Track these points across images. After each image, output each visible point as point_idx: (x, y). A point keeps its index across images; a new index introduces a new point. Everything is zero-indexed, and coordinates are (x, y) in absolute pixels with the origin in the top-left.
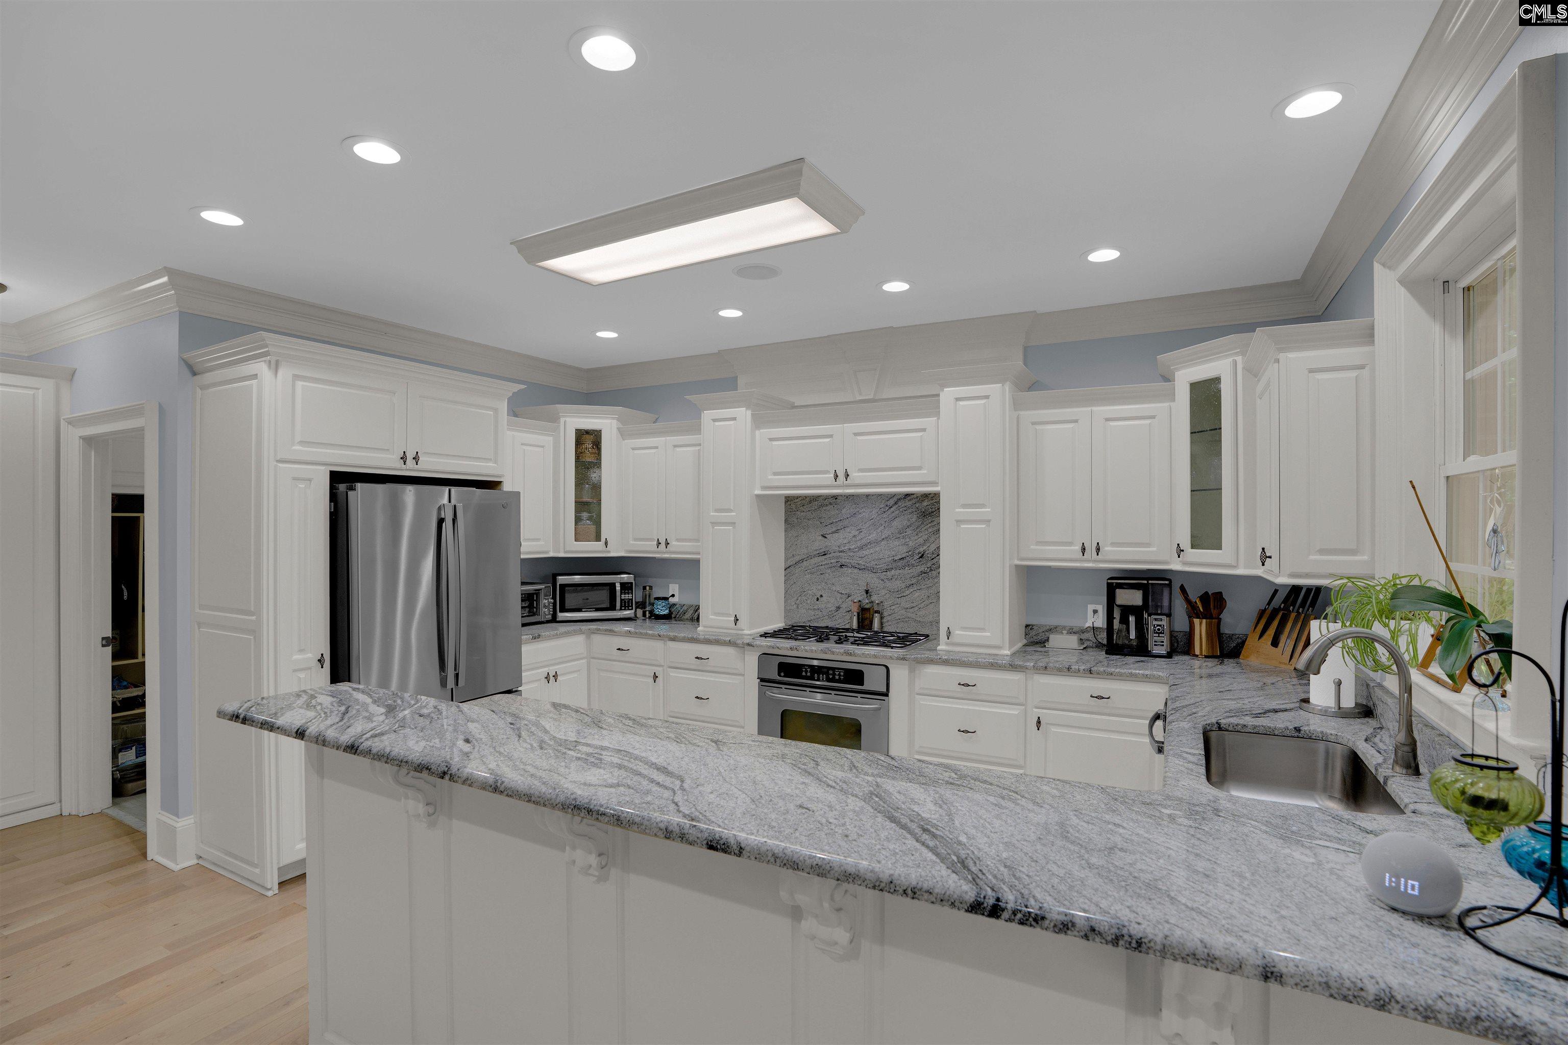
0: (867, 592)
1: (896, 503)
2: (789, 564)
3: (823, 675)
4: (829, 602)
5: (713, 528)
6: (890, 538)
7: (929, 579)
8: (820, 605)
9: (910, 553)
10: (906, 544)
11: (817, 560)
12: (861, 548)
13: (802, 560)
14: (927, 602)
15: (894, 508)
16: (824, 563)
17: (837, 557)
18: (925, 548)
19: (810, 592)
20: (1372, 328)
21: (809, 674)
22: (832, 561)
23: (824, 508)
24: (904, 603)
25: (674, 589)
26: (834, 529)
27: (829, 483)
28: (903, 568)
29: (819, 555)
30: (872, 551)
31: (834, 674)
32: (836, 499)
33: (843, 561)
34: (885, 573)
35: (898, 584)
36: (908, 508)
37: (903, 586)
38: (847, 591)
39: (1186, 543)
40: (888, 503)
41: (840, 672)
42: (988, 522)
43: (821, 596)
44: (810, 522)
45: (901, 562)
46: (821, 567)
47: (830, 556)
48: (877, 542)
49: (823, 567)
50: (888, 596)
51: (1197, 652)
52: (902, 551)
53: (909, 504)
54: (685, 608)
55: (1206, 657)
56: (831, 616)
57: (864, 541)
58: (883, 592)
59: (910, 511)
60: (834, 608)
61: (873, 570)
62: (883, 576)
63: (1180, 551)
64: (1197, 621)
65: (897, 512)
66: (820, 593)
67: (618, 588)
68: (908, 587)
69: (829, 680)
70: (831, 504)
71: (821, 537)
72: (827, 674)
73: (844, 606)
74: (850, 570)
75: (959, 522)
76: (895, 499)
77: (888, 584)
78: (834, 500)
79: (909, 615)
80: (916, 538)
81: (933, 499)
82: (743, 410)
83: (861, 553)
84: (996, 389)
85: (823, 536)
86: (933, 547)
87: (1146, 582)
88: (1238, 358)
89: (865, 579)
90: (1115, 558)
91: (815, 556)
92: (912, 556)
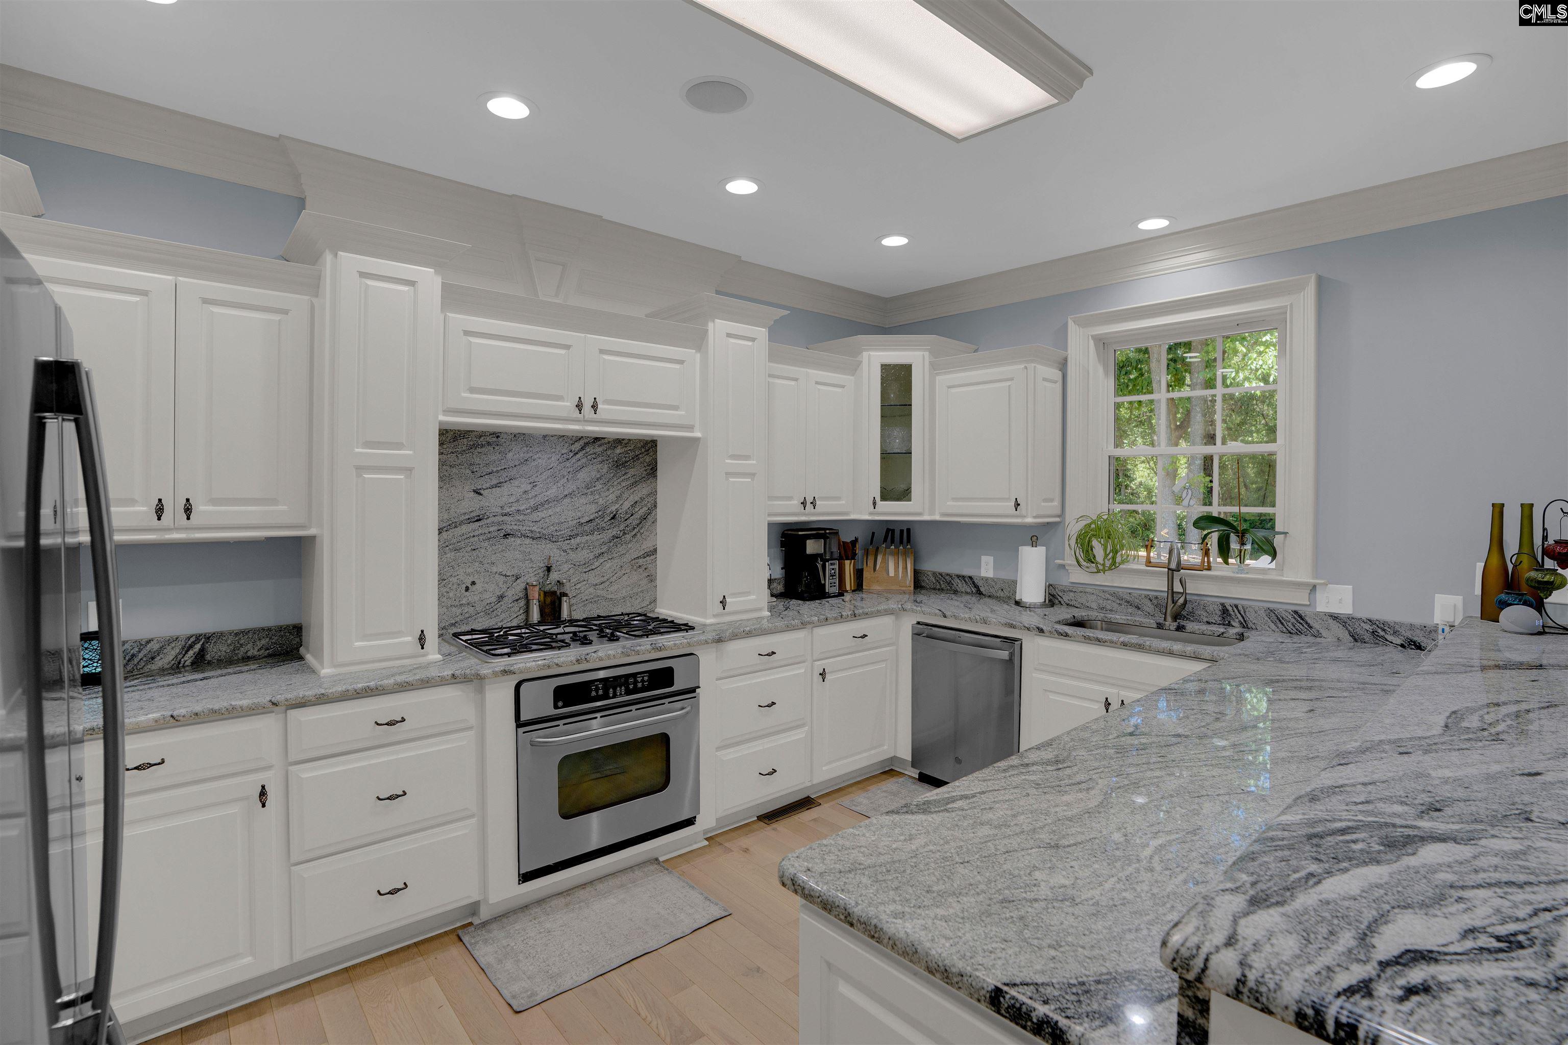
0: (548, 569)
1: (582, 449)
3: (621, 688)
4: (487, 591)
5: (358, 477)
6: (574, 495)
7: (622, 545)
8: (471, 597)
9: (600, 513)
10: (595, 502)
11: (465, 528)
12: (535, 509)
14: (620, 574)
15: (581, 454)
16: (476, 533)
17: (499, 524)
18: (617, 506)
19: (454, 580)
21: (601, 692)
22: (491, 529)
23: (479, 450)
24: (593, 578)
26: (494, 482)
27: (564, 414)
28: (592, 533)
29: (470, 521)
30: (550, 512)
31: (635, 683)
32: (498, 437)
33: (508, 528)
34: (568, 542)
35: (583, 555)
37: (591, 556)
38: (517, 571)
40: (573, 447)
41: (643, 677)
42: (752, 475)
43: (473, 583)
44: (454, 470)
45: (589, 526)
46: (472, 540)
47: (488, 521)
48: (557, 500)
49: (476, 539)
50: (572, 571)
51: (848, 588)
52: (590, 511)
53: (599, 450)
54: (154, 646)
55: (853, 591)
56: (489, 611)
57: (540, 499)
58: (566, 567)
59: (600, 459)
60: (494, 599)
61: (552, 539)
62: (566, 545)
65: (584, 460)
66: (471, 579)
68: (597, 557)
69: (629, 693)
70: (489, 444)
71: (472, 494)
72: (626, 684)
73: (510, 593)
74: (518, 541)
76: (582, 442)
77: (572, 555)
78: (495, 439)
79: (599, 592)
80: (607, 494)
82: (432, 270)
83: (536, 516)
84: (761, 333)
85: (477, 492)
86: (627, 505)
87: (823, 532)
88: (927, 354)
89: (542, 552)
90: (824, 513)
91: (462, 523)
92: (602, 517)
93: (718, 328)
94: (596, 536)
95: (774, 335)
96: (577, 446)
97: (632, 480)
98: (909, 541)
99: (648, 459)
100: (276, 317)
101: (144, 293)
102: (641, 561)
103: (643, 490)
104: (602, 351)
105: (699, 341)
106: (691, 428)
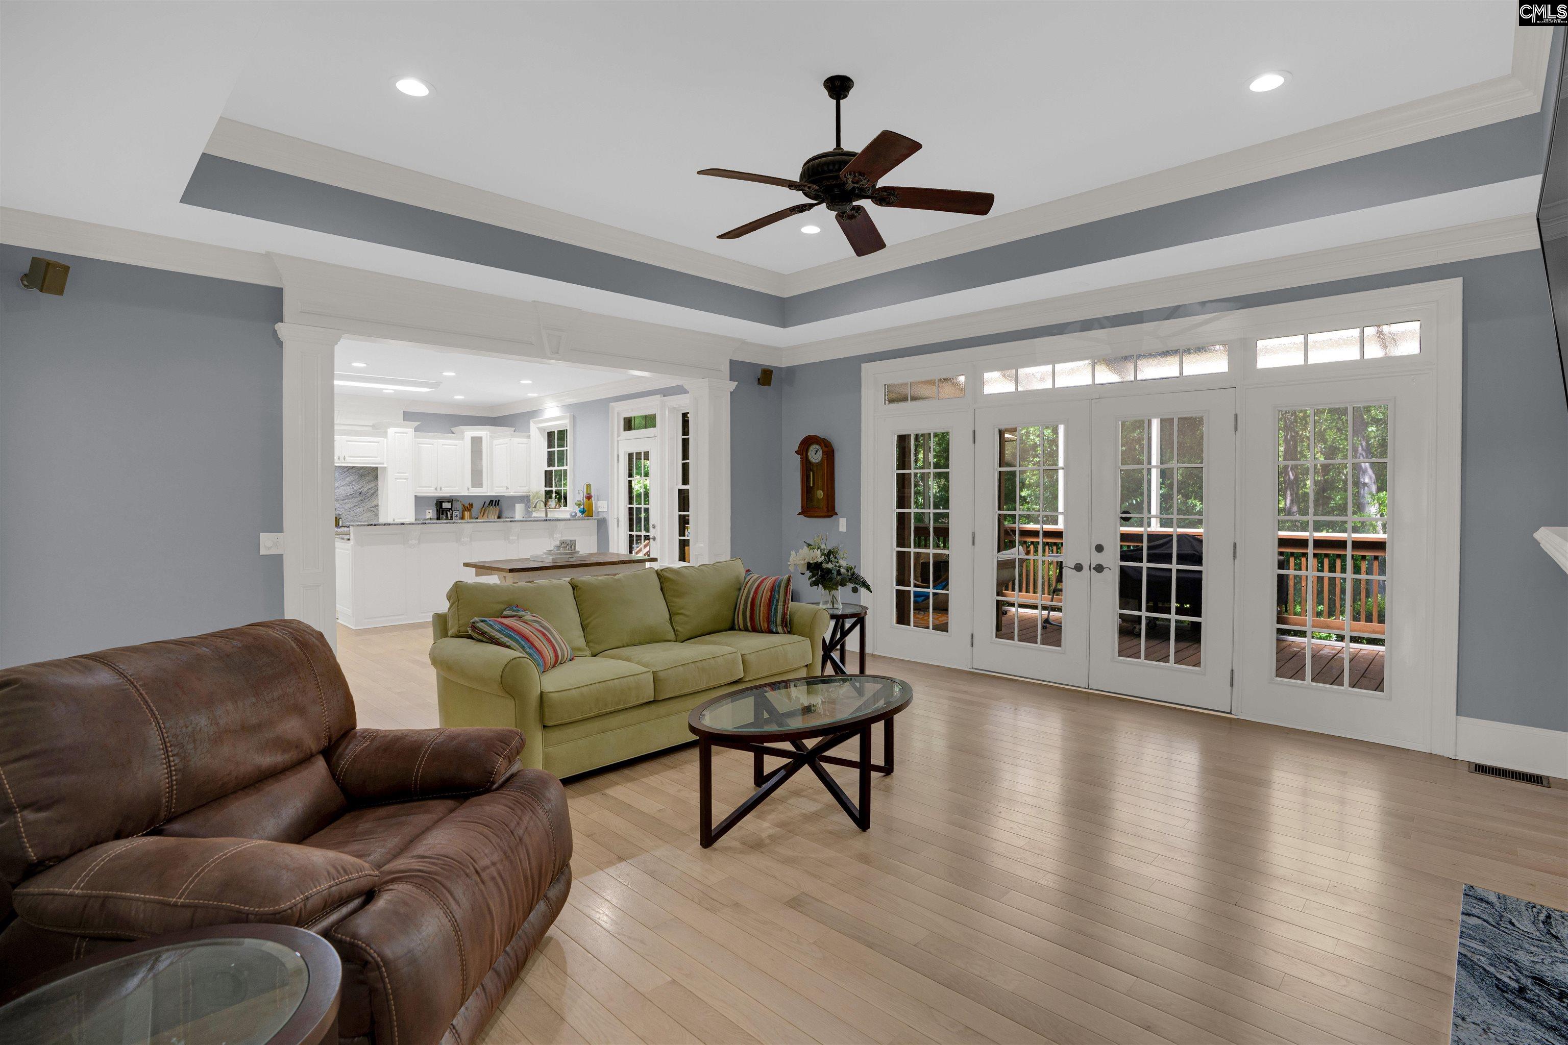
1: (348, 470)
6: (345, 486)
10: (353, 488)
14: (363, 513)
15: (347, 472)
18: (362, 490)
20: (530, 435)
24: (352, 514)
28: (351, 498)
35: (349, 506)
36: (353, 473)
37: (352, 506)
39: (470, 486)
40: (344, 470)
42: (407, 479)
45: (351, 496)
48: (339, 487)
50: (344, 511)
53: (354, 471)
58: (342, 510)
59: (355, 474)
61: (337, 500)
62: (341, 502)
63: (468, 489)
64: (466, 512)
65: (348, 474)
68: (354, 507)
75: (396, 479)
76: (347, 468)
77: (344, 506)
79: (355, 519)
81: (375, 470)
84: (411, 431)
86: (365, 489)
87: (451, 500)
88: (488, 433)
90: (446, 492)
92: (356, 493)
93: (391, 431)
94: (353, 500)
95: (417, 430)
96: (346, 470)
97: (368, 481)
98: (498, 505)
99: (374, 474)
102: (372, 509)
103: (372, 484)
104: (347, 441)
105: (385, 435)
106: (383, 464)
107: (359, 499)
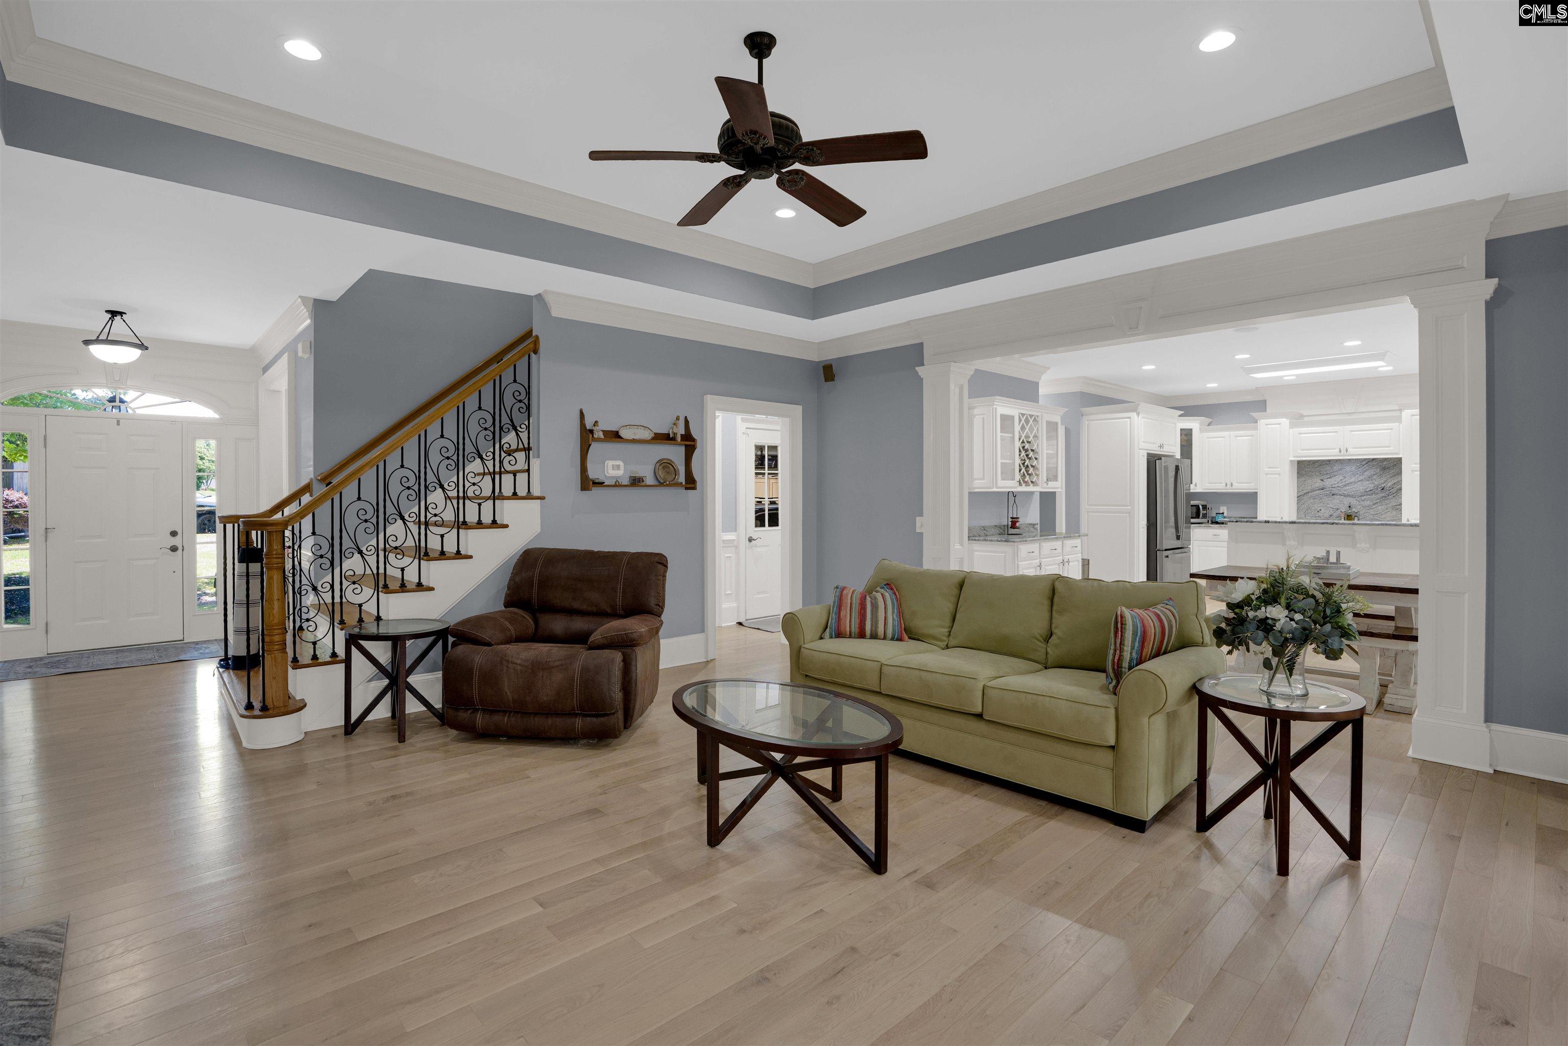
0: (1350, 507)
1: (1367, 463)
2: (1300, 494)
4: (1325, 513)
5: (1266, 476)
6: (1364, 481)
7: (1387, 500)
9: (1376, 487)
10: (1373, 483)
11: (1317, 492)
12: (1345, 486)
13: (1308, 493)
14: (1386, 511)
15: (1366, 466)
16: (1322, 493)
17: (1330, 491)
18: (1385, 485)
19: (1313, 508)
22: (1327, 492)
23: (1323, 466)
24: (1372, 512)
25: (1223, 509)
26: (1329, 477)
28: (1372, 495)
29: (1319, 490)
30: (1352, 487)
33: (1334, 492)
34: (1360, 497)
35: (1368, 503)
36: (1374, 466)
37: (1372, 503)
38: (1337, 507)
40: (1362, 463)
43: (1321, 510)
44: (1313, 473)
45: (1371, 492)
46: (1320, 496)
47: (1326, 490)
48: (1355, 483)
49: (1322, 495)
50: (1361, 508)
52: (1371, 487)
57: (1347, 482)
58: (1359, 507)
59: (1375, 468)
60: (1328, 516)
61: (1352, 496)
62: (1359, 499)
65: (1368, 468)
67: (1201, 507)
70: (1326, 464)
71: (1320, 481)
73: (1335, 515)
74: (1338, 497)
76: (1366, 461)
77: (1362, 503)
78: (1329, 463)
81: (1398, 461)
82: (1285, 419)
83: (1345, 488)
85: (1322, 480)
86: (1390, 484)
89: (1347, 501)
91: (1316, 490)
92: (1377, 489)
93: (1406, 414)
94: (1374, 496)
96: (1364, 463)
97: (1392, 474)
100: (1251, 437)
101: (1224, 437)
102: (1393, 507)
103: (1395, 479)
104: (1352, 431)
105: (1399, 420)
106: (1398, 454)
107: (1381, 495)
